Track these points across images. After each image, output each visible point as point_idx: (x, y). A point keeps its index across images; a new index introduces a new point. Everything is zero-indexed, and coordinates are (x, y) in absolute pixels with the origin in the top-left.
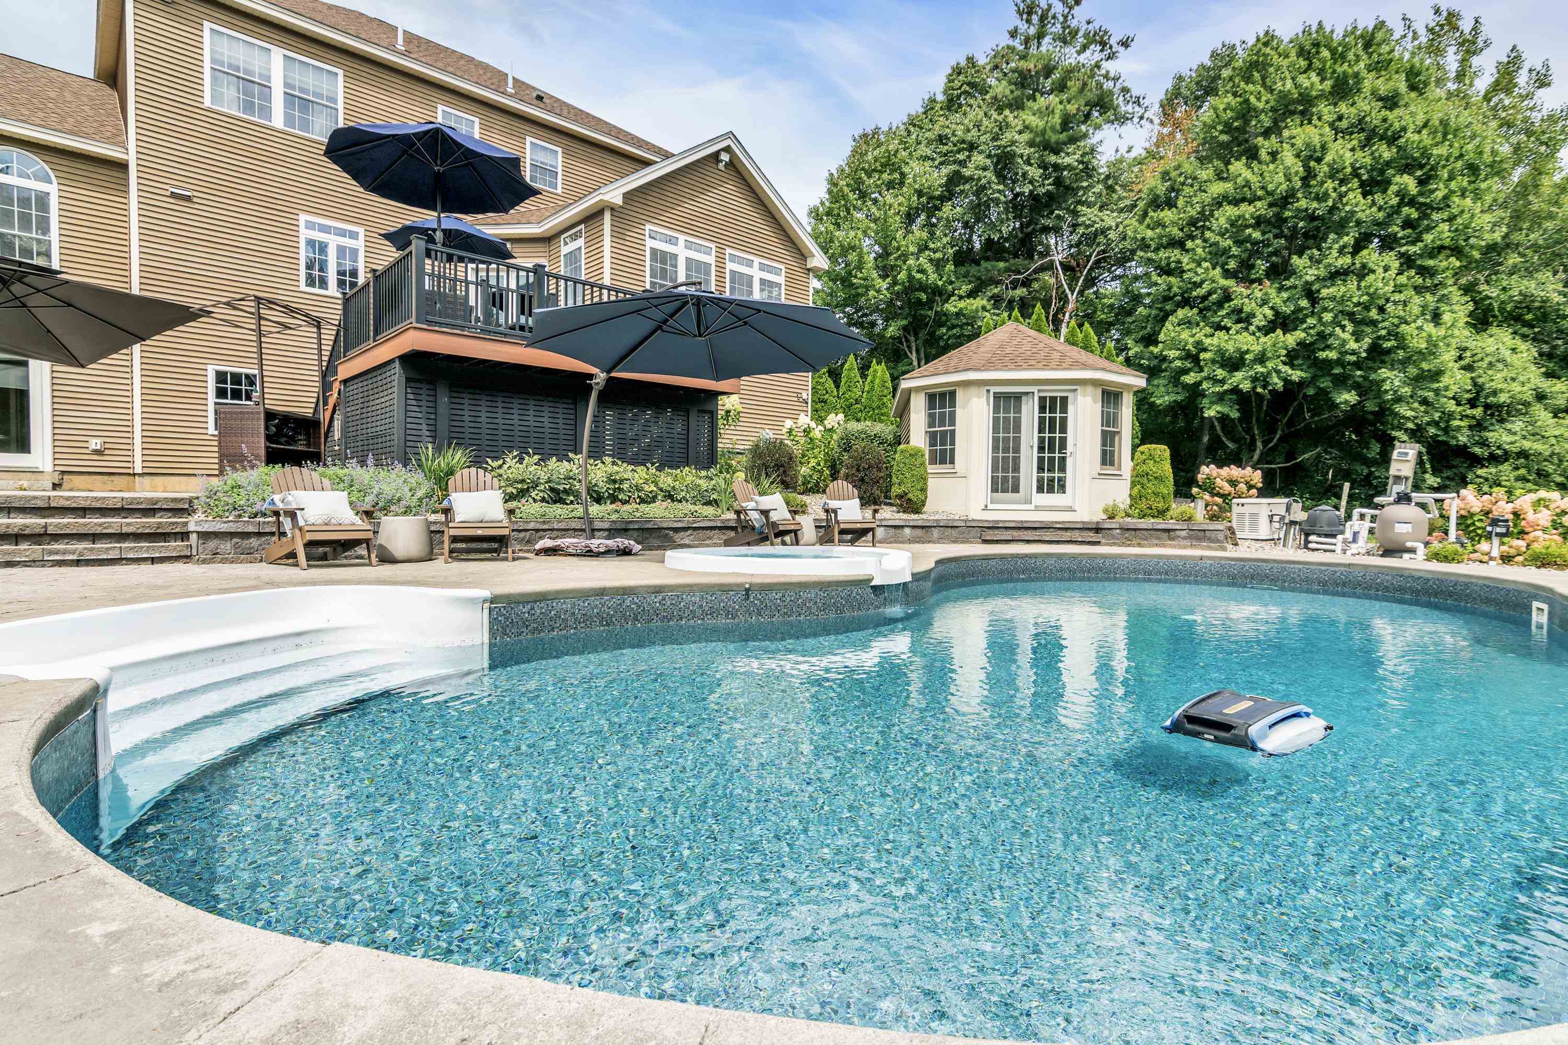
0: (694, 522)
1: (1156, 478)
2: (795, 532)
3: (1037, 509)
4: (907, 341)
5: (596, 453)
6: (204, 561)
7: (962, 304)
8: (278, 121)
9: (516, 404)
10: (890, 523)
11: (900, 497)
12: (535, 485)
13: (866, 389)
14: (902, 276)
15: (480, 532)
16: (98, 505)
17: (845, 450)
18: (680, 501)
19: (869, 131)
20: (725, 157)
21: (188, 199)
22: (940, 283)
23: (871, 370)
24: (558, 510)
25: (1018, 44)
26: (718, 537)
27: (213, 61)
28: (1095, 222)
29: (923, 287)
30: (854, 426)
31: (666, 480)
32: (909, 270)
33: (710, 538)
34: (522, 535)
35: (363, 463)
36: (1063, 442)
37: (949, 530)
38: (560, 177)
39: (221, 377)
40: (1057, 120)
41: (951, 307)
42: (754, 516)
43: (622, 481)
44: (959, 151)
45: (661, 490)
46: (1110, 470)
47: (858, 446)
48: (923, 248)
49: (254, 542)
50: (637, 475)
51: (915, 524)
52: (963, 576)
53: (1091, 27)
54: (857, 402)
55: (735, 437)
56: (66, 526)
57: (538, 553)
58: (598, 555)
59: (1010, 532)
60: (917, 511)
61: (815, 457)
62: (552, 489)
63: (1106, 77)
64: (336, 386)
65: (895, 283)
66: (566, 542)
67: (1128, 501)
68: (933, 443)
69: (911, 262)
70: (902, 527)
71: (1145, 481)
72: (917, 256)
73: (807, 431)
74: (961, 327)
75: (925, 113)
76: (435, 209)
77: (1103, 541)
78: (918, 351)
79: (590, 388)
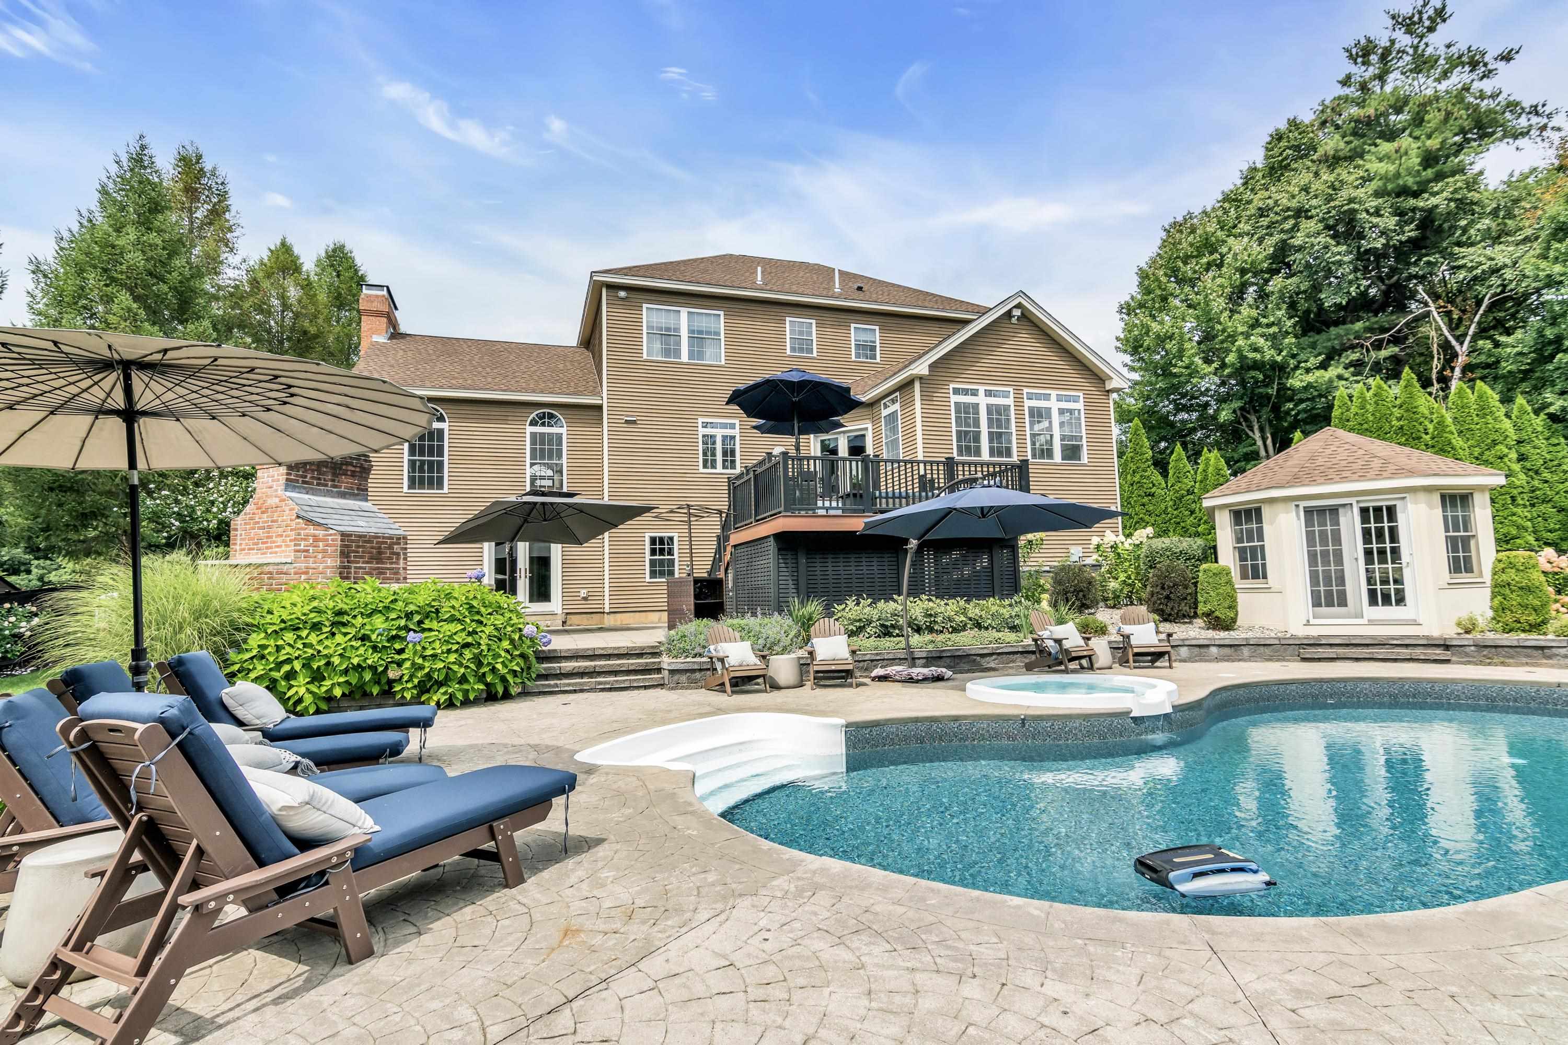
0: (998, 648)
1: (1521, 588)
2: (1090, 657)
3: (1372, 623)
4: (1246, 420)
5: (915, 591)
6: (672, 689)
7: (1310, 378)
8: (685, 358)
9: (853, 558)
10: (1194, 642)
11: (1208, 615)
12: (870, 622)
13: (1199, 478)
14: (1231, 358)
15: (833, 668)
16: (616, 652)
17: (1151, 567)
18: (987, 628)
19: (1180, 219)
20: (1017, 312)
21: (634, 422)
22: (1279, 359)
23: (1203, 458)
24: (887, 642)
25: (1352, 91)
26: (1020, 661)
27: (648, 327)
28: (1480, 264)
29: (1257, 366)
30: (1161, 543)
31: (975, 609)
32: (1239, 350)
33: (1013, 661)
34: (861, 664)
35: (754, 614)
36: (1395, 552)
37: (1262, 648)
38: (878, 349)
39: (653, 541)
40: (1414, 161)
41: (1297, 381)
42: (1050, 643)
43: (936, 615)
44: (1286, 218)
45: (970, 619)
46: (1464, 577)
47: (1164, 564)
48: (1255, 324)
49: (698, 675)
50: (949, 608)
51: (1222, 642)
52: (1257, 701)
53: (1453, 50)
54: (1189, 492)
55: (1040, 560)
56: (601, 666)
57: (873, 679)
58: (918, 681)
59: (1335, 650)
60: (1227, 628)
61: (1126, 571)
62: (882, 625)
63: (1482, 96)
64: (729, 549)
65: (1223, 366)
66: (892, 670)
67: (1490, 614)
68: (1243, 558)
69: (1240, 342)
70: (1208, 646)
71: (1507, 592)
72: (1247, 336)
73: (1114, 547)
74: (1312, 399)
75: (1245, 184)
76: (793, 434)
77: (1454, 659)
78: (1262, 430)
79: (906, 551)
